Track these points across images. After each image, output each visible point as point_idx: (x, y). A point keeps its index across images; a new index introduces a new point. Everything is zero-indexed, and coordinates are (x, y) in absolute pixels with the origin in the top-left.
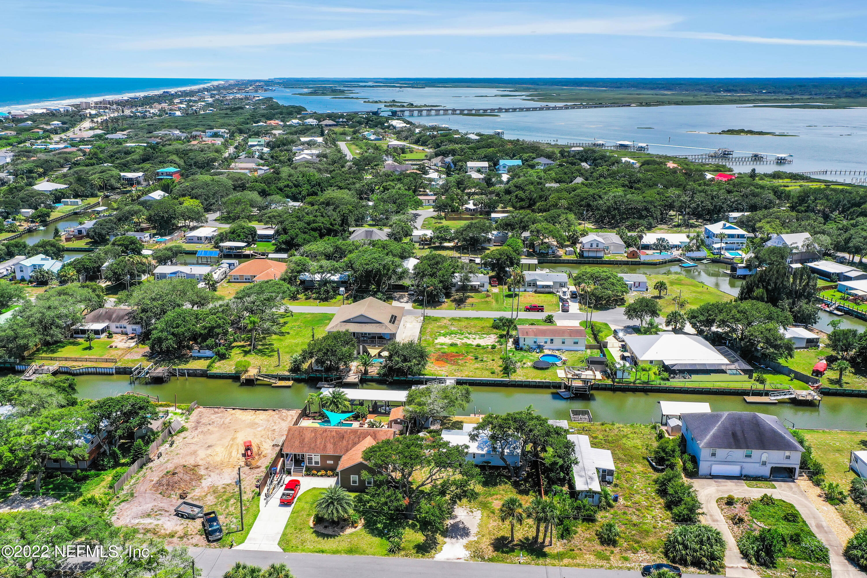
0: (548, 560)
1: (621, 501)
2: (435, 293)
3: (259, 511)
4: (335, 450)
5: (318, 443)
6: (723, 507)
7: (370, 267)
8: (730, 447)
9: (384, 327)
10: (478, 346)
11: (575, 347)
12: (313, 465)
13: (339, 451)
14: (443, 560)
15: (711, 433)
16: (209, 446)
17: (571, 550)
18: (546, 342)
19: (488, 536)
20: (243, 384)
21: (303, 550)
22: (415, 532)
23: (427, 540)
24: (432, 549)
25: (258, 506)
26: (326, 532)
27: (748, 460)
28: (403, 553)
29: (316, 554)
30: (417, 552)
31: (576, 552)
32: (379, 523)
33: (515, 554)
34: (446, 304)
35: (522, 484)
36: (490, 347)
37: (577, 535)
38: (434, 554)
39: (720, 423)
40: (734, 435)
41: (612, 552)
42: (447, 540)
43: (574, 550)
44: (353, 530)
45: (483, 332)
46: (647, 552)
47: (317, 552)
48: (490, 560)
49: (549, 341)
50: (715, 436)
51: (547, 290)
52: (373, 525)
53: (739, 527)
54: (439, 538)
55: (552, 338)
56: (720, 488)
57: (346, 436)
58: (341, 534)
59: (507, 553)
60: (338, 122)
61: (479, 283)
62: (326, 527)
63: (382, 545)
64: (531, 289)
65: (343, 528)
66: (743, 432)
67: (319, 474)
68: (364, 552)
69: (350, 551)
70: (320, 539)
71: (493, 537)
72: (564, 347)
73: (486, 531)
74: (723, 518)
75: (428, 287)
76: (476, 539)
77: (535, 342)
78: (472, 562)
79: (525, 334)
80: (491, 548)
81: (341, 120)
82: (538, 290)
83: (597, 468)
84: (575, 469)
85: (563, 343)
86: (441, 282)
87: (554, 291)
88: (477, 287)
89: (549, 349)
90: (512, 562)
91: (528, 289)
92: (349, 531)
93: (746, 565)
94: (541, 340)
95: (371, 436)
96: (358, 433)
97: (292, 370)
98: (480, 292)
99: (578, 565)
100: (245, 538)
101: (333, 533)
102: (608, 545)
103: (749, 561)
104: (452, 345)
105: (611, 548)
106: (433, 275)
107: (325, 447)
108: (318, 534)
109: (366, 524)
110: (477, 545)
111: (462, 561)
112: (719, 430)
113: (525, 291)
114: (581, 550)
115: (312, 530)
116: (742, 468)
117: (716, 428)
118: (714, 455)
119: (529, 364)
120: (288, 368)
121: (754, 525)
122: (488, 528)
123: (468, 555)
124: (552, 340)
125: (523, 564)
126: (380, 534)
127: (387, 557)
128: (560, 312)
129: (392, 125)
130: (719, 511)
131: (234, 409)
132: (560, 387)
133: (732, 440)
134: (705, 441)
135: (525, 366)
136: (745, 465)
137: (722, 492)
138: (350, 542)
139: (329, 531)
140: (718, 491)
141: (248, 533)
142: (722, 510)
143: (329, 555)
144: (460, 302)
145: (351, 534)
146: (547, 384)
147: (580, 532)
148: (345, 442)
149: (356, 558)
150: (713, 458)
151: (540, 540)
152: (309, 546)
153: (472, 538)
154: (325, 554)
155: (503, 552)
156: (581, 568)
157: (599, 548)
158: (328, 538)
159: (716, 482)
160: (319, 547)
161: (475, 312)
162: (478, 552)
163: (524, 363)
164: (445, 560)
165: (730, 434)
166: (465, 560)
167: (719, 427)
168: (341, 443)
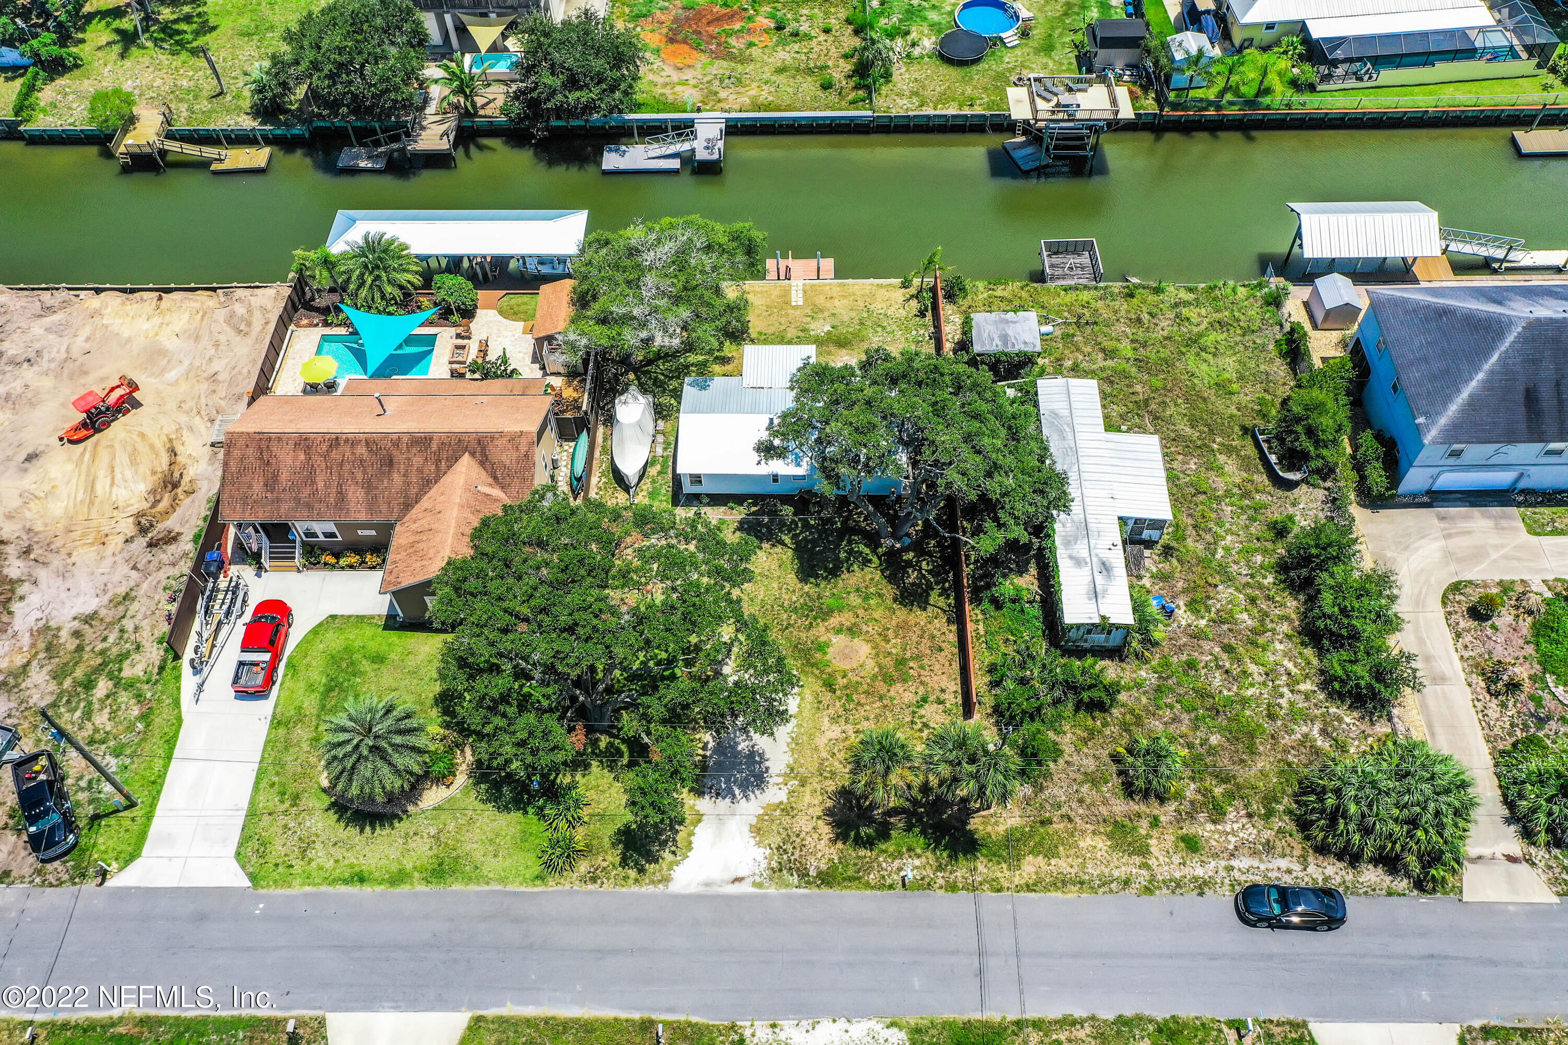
0: (983, 867)
3: (179, 721)
4: (372, 505)
5: (321, 485)
6: (1463, 624)
8: (1509, 436)
12: (322, 539)
13: (384, 508)
14: (693, 888)
15: (1465, 394)
16: (30, 458)
17: (1042, 823)
19: (815, 783)
20: (126, 170)
21: (307, 878)
22: (616, 777)
24: (663, 844)
25: (177, 703)
26: (367, 805)
27: (1550, 459)
28: (583, 867)
29: (344, 887)
30: (624, 863)
31: (1058, 826)
33: (890, 846)
35: (909, 564)
37: (1061, 762)
38: (671, 867)
39: (1495, 358)
40: (1530, 397)
41: (1155, 822)
42: (704, 804)
43: (1050, 822)
44: (444, 792)
46: (1250, 816)
47: (345, 880)
48: (824, 877)
50: (1473, 404)
53: (1503, 705)
56: (1453, 543)
57: (399, 457)
58: (410, 808)
59: (869, 843)
63: (525, 836)
65: (417, 791)
66: (1558, 384)
67: (342, 562)
69: (439, 871)
70: (353, 831)
71: (831, 785)
73: (810, 764)
74: (1458, 665)
76: (783, 796)
78: (772, 891)
80: (826, 830)
83: (1120, 518)
84: (1062, 526)
90: (882, 883)
92: (431, 796)
93: (1516, 847)
95: (473, 454)
96: (434, 447)
99: (1063, 881)
100: (142, 837)
101: (389, 808)
102: (1145, 795)
103: (1528, 835)
105: (1155, 808)
107: (342, 497)
108: (345, 812)
109: (478, 765)
110: (786, 823)
111: (746, 888)
112: (1488, 385)
114: (1070, 820)
115: (326, 799)
116: (1520, 470)
117: (1480, 376)
118: (1455, 453)
119: (928, 42)
121: (1546, 696)
122: (816, 749)
123: (764, 863)
125: (911, 884)
126: (521, 798)
127: (539, 887)
130: (1449, 636)
131: (98, 291)
132: (1012, 129)
133: (1521, 412)
134: (1443, 421)
135: (917, 50)
136: (1533, 470)
137: (1460, 560)
138: (436, 838)
139: (377, 802)
140: (1449, 556)
141: (150, 815)
142: (1458, 635)
143: (379, 887)
145: (436, 807)
146: (976, 122)
147: (1068, 749)
148: (397, 478)
149: (455, 893)
150: (1451, 461)
152: (320, 856)
153: (774, 793)
154: (367, 889)
155: (860, 842)
156: (1072, 894)
157: (1120, 807)
158: (372, 826)
159: (1442, 518)
160: (351, 860)
162: (789, 847)
163: (914, 45)
164: (700, 890)
165: (1521, 388)
166: (755, 884)
167: (1492, 372)
168: (385, 482)
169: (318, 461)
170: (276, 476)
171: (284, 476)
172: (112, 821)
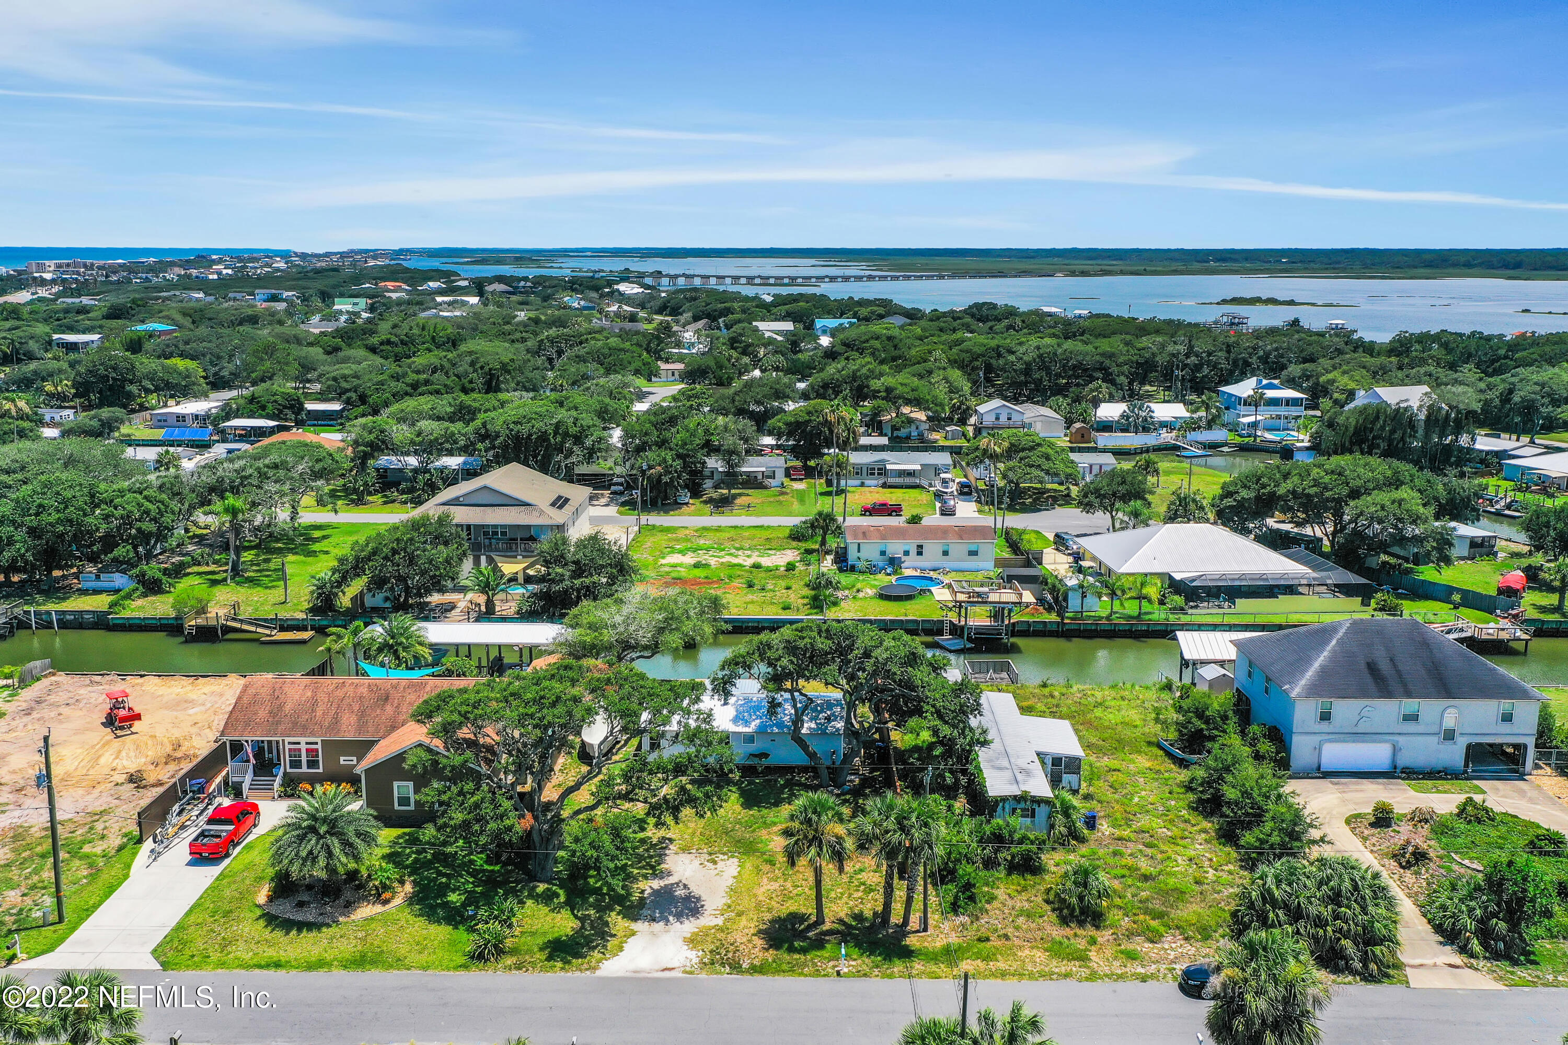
0: (917, 966)
1: (1104, 827)
2: (666, 479)
3: (126, 877)
4: (360, 728)
5: (319, 713)
6: (1366, 832)
7: (524, 430)
8: (1363, 694)
9: (536, 514)
10: (757, 566)
11: (972, 563)
12: (304, 769)
14: (620, 974)
15: (1316, 665)
17: (979, 940)
18: (906, 553)
19: (752, 914)
20: (192, 639)
21: (222, 964)
22: (553, 910)
23: (583, 927)
24: (593, 948)
25: (128, 866)
26: (299, 917)
27: (1411, 727)
28: (509, 961)
29: (257, 971)
30: (550, 958)
31: (995, 942)
32: (454, 891)
33: (825, 953)
34: (693, 508)
36: (782, 569)
37: (995, 904)
38: (599, 961)
39: (1334, 642)
40: (1372, 668)
41: (1093, 942)
42: (639, 926)
43: (988, 939)
44: (379, 908)
45: (770, 545)
46: (1186, 939)
47: (260, 967)
48: (756, 970)
49: (913, 551)
50: (1324, 672)
51: (908, 480)
52: (436, 897)
53: (1417, 873)
54: (617, 922)
55: (920, 542)
56: (1346, 796)
57: (394, 694)
58: (342, 919)
59: (804, 951)
60: (517, 287)
61: (763, 469)
62: (301, 904)
63: (453, 943)
64: (874, 482)
65: (349, 906)
66: (1392, 660)
68: (399, 963)
69: (360, 962)
70: (279, 934)
71: (768, 916)
72: (947, 563)
73: (746, 903)
75: (650, 468)
76: (720, 921)
77: (883, 553)
78: (703, 975)
79: (861, 535)
80: (759, 942)
81: (522, 283)
82: (891, 480)
83: (1038, 754)
84: (983, 755)
85: (945, 553)
86: (679, 456)
87: (925, 483)
88: (760, 477)
89: (915, 569)
90: (817, 974)
91: (867, 482)
92: (366, 911)
93: (1457, 959)
94: (895, 548)
97: (314, 610)
98: (765, 488)
99: (1003, 975)
100: (61, 940)
101: (320, 919)
102: (1081, 924)
103: (1464, 950)
104: (697, 566)
105: (1091, 931)
106: (662, 444)
107: (336, 721)
108: (277, 922)
109: (415, 894)
110: (720, 935)
111: (675, 974)
112: (1333, 658)
113: (862, 485)
114: (1006, 937)
115: (259, 912)
116: (1395, 750)
117: (1325, 653)
118: (1325, 717)
119: (870, 592)
120: (306, 606)
121: (1455, 867)
122: (755, 896)
123: (695, 960)
124: (920, 547)
125: (846, 975)
126: (455, 917)
127: (462, 972)
128: (938, 515)
129: (618, 290)
130: (1358, 843)
132: (940, 632)
133: (1368, 679)
134: (1303, 682)
135: (861, 595)
136: (1401, 739)
137: (1357, 804)
138: (363, 939)
139: (309, 915)
140: (1344, 801)
141: (74, 929)
142: (1365, 839)
143: (293, 972)
144: (722, 504)
145: (367, 919)
146: (911, 627)
147: (1002, 897)
148: (389, 709)
149: (374, 977)
150: (1325, 727)
151: (896, 918)
152: (241, 952)
153: (708, 920)
154: (281, 972)
155: (791, 950)
156: (1012, 981)
157: (1057, 932)
158: (300, 930)
159: (1332, 783)
160: (271, 953)
161: (753, 518)
162: (722, 951)
163: (858, 591)
164: (628, 975)
165: (1363, 666)
166: (685, 972)
167: (1334, 651)
168: (378, 712)
170: (280, 707)
171: (288, 707)
172: (34, 933)
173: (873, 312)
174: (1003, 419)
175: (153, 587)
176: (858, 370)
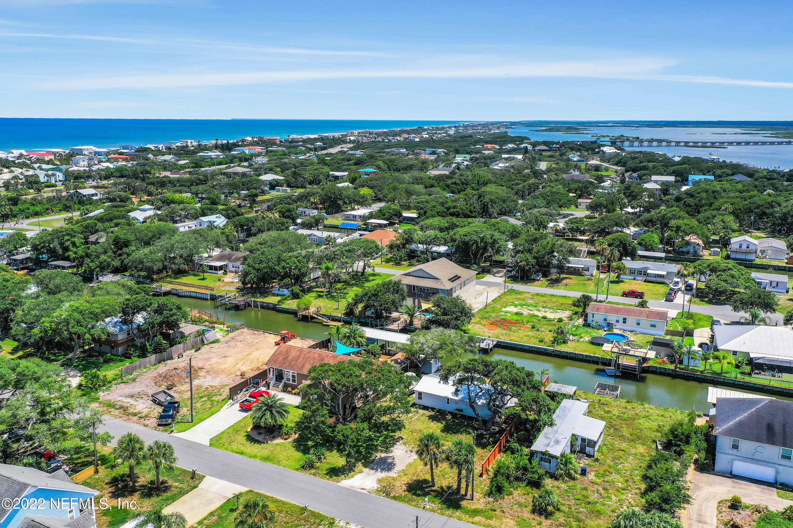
0: (458, 513)
1: (591, 476)
2: (527, 268)
3: (219, 410)
5: (299, 362)
6: (724, 509)
7: (467, 239)
8: (758, 439)
9: (439, 283)
10: (544, 318)
11: (652, 331)
12: (291, 382)
14: (346, 486)
15: (737, 419)
16: (225, 357)
17: (491, 510)
18: (617, 321)
19: (410, 476)
20: (299, 320)
21: (226, 449)
22: (340, 456)
23: (346, 465)
24: (343, 474)
25: (221, 408)
26: (257, 438)
27: (786, 462)
28: (313, 471)
29: (235, 454)
30: (327, 474)
31: (498, 513)
32: (311, 441)
34: (540, 282)
35: (486, 438)
36: (556, 320)
37: (511, 497)
38: (342, 480)
40: (770, 427)
41: (540, 523)
42: (366, 470)
43: (495, 511)
44: (283, 441)
45: (562, 307)
47: (237, 453)
48: (395, 498)
49: (621, 321)
50: (740, 424)
51: (658, 280)
52: (304, 442)
54: (359, 465)
55: (625, 317)
58: (269, 442)
59: (418, 495)
60: (551, 148)
61: (583, 266)
62: (260, 433)
64: (641, 278)
65: (274, 438)
66: (784, 425)
67: (293, 392)
68: (279, 463)
69: (266, 459)
70: (248, 443)
71: (415, 478)
72: (638, 329)
73: (412, 471)
74: (715, 521)
75: (521, 262)
76: (395, 476)
77: (605, 320)
78: (374, 495)
79: (595, 310)
80: (404, 488)
81: (555, 146)
82: (649, 279)
83: (572, 434)
84: (547, 430)
85: (638, 324)
86: (535, 258)
87: (667, 281)
88: (581, 270)
89: (621, 330)
90: (416, 506)
91: (637, 278)
92: (278, 441)
94: (612, 318)
97: (346, 314)
98: (583, 275)
100: (188, 429)
101: (263, 440)
102: (540, 514)
104: (517, 314)
105: (542, 519)
106: (530, 251)
108: (250, 438)
109: (298, 439)
110: (391, 481)
111: (365, 492)
112: (750, 418)
113: (634, 279)
114: (504, 512)
115: (246, 434)
116: (777, 472)
117: (746, 414)
118: (735, 447)
119: (587, 338)
120: (343, 312)
123: (376, 488)
124: (625, 319)
125: (427, 509)
126: (306, 451)
127: (295, 471)
128: (663, 301)
129: (602, 151)
130: (716, 512)
132: (609, 365)
133: (764, 432)
134: (725, 427)
135: (581, 340)
136: (781, 468)
138: (272, 451)
139: (260, 438)
140: (730, 492)
141: (194, 426)
142: (720, 512)
143: (245, 457)
144: (555, 282)
145: (278, 444)
147: (516, 495)
149: (269, 465)
150: (734, 452)
151: (463, 492)
152: (234, 446)
153: (392, 474)
154: (242, 456)
155: (415, 494)
157: (527, 515)
158: (255, 443)
159: (733, 482)
160: (242, 449)
161: (566, 291)
162: (388, 487)
163: (581, 338)
164: (348, 487)
165: (765, 424)
166: (368, 492)
167: (751, 414)
169: (302, 356)
170: (287, 357)
171: (289, 358)
172: (183, 424)
173: (724, 173)
174: (744, 247)
175: (295, 296)
176: (667, 214)
